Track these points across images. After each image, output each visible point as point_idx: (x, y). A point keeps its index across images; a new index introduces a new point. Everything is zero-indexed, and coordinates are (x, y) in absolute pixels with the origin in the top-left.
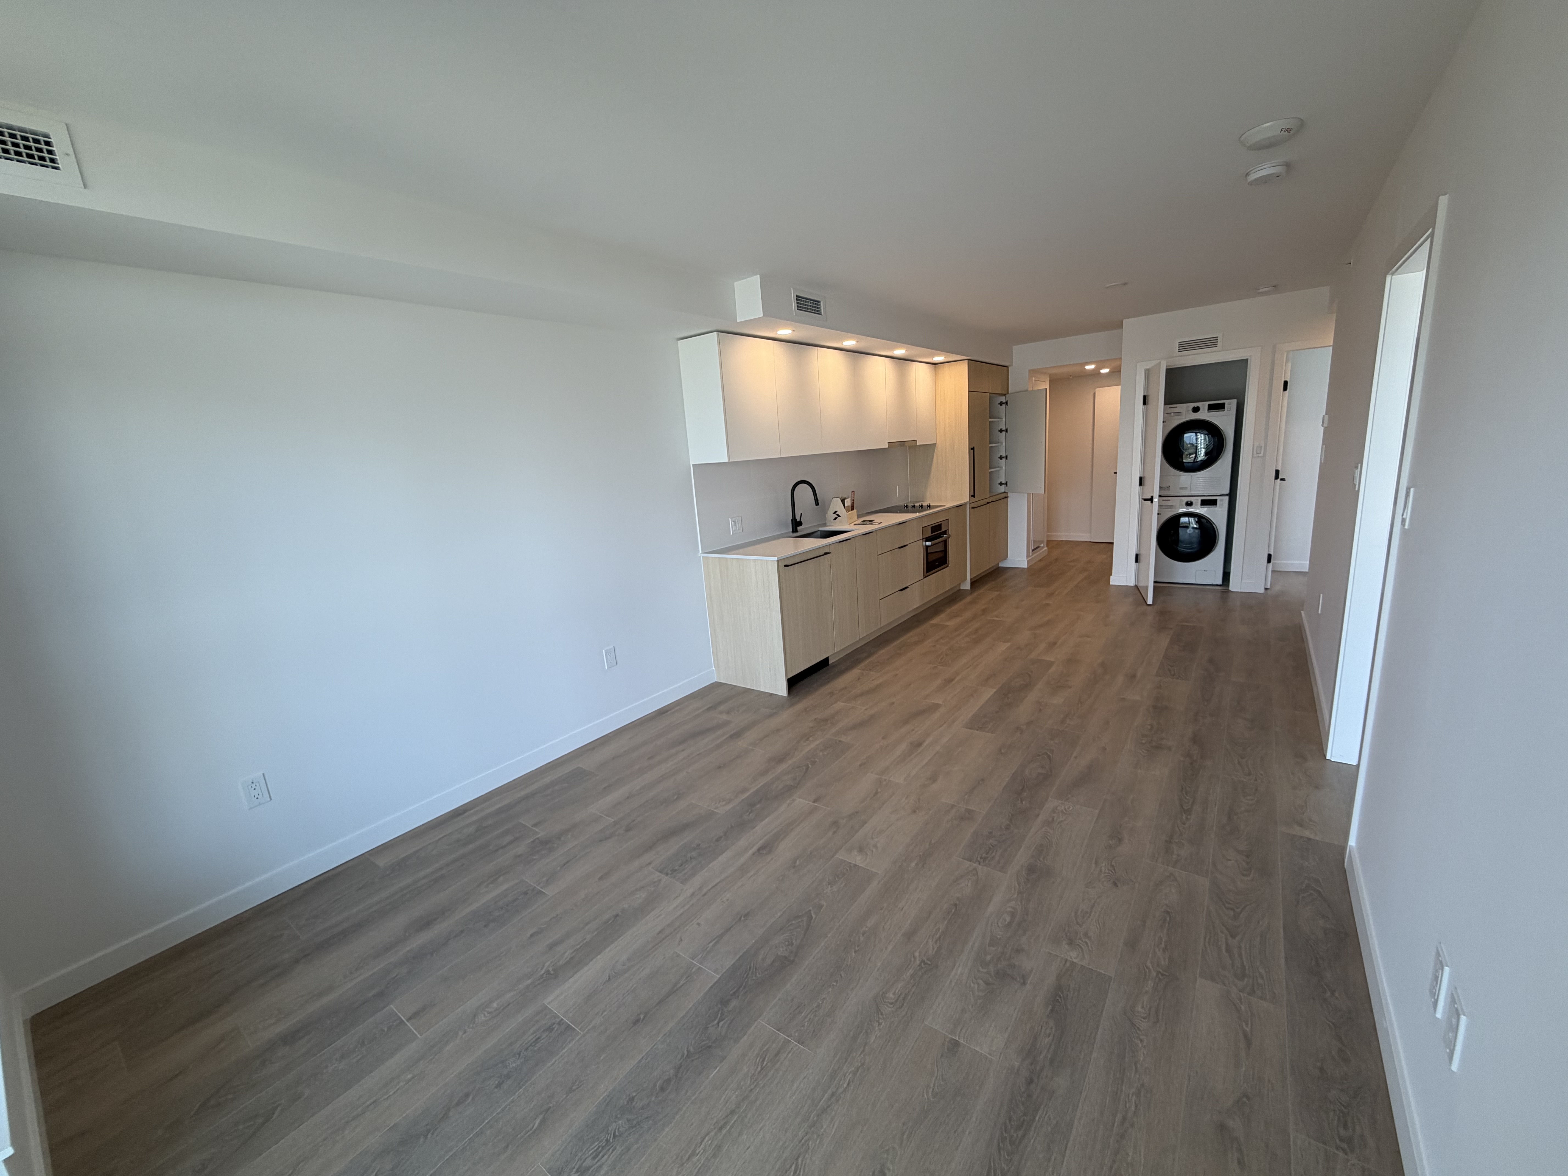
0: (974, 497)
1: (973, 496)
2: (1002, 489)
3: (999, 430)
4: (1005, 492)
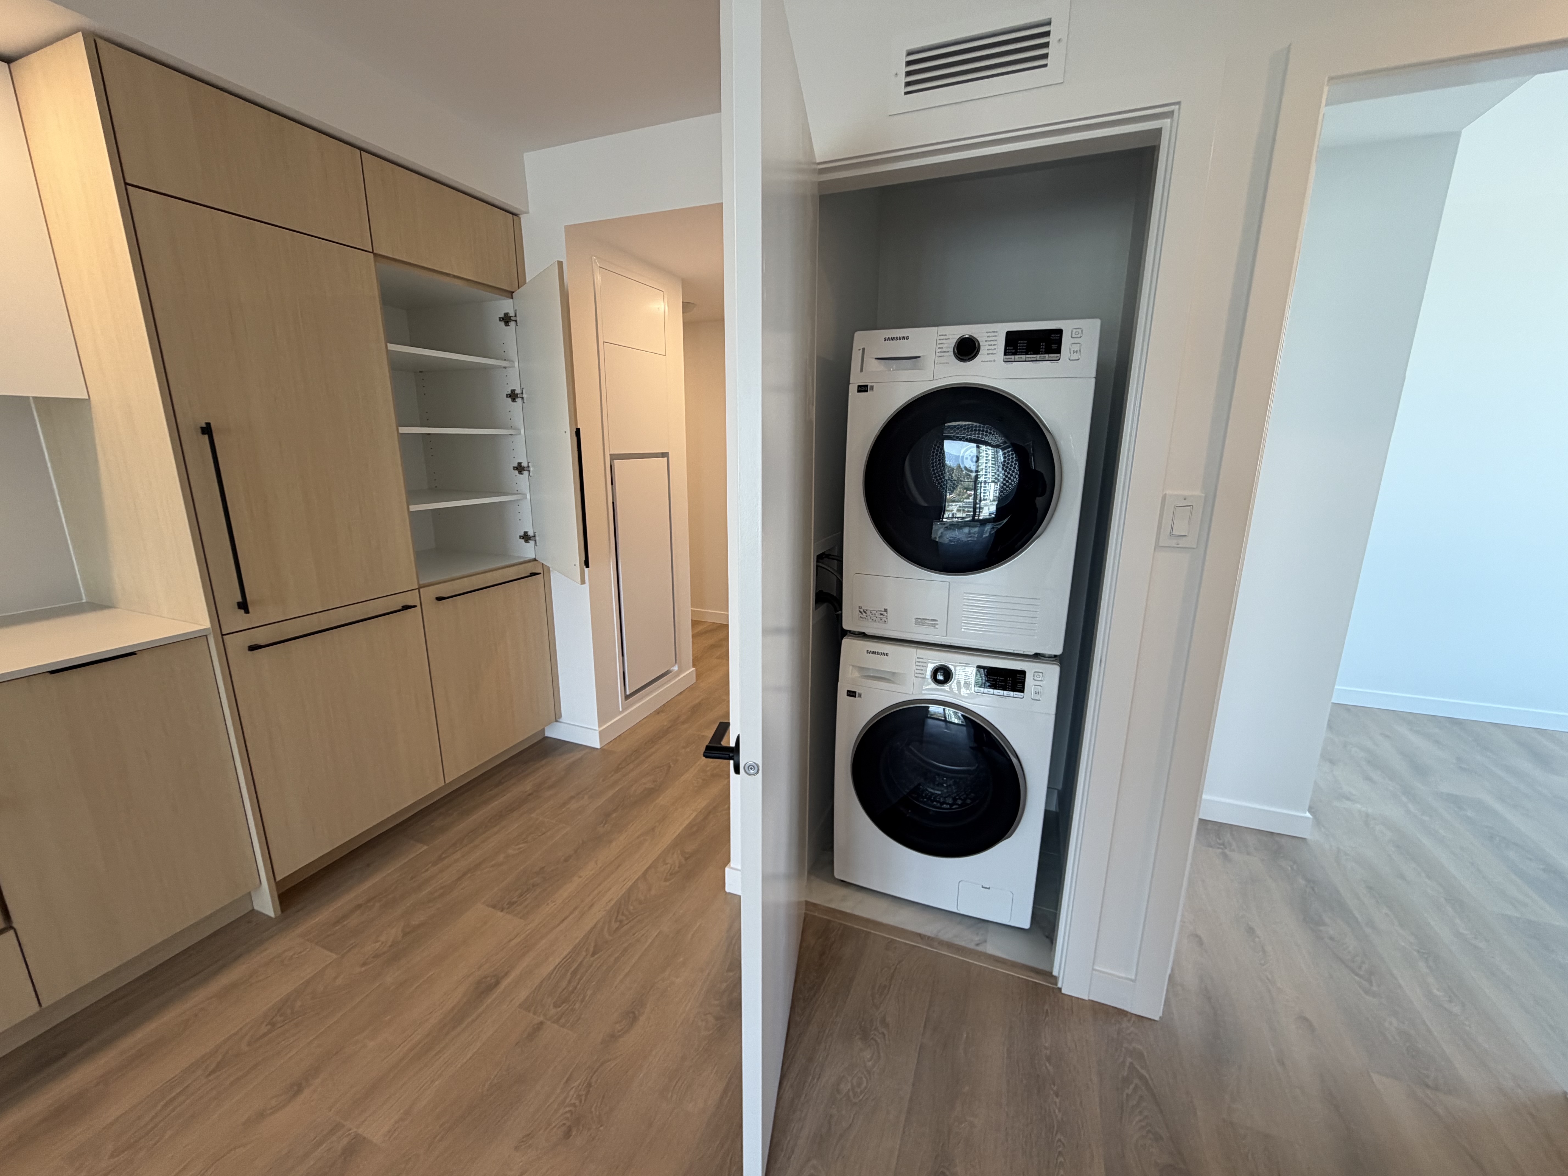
0: (247, 612)
1: (243, 606)
2: (529, 550)
3: (507, 393)
4: (535, 560)
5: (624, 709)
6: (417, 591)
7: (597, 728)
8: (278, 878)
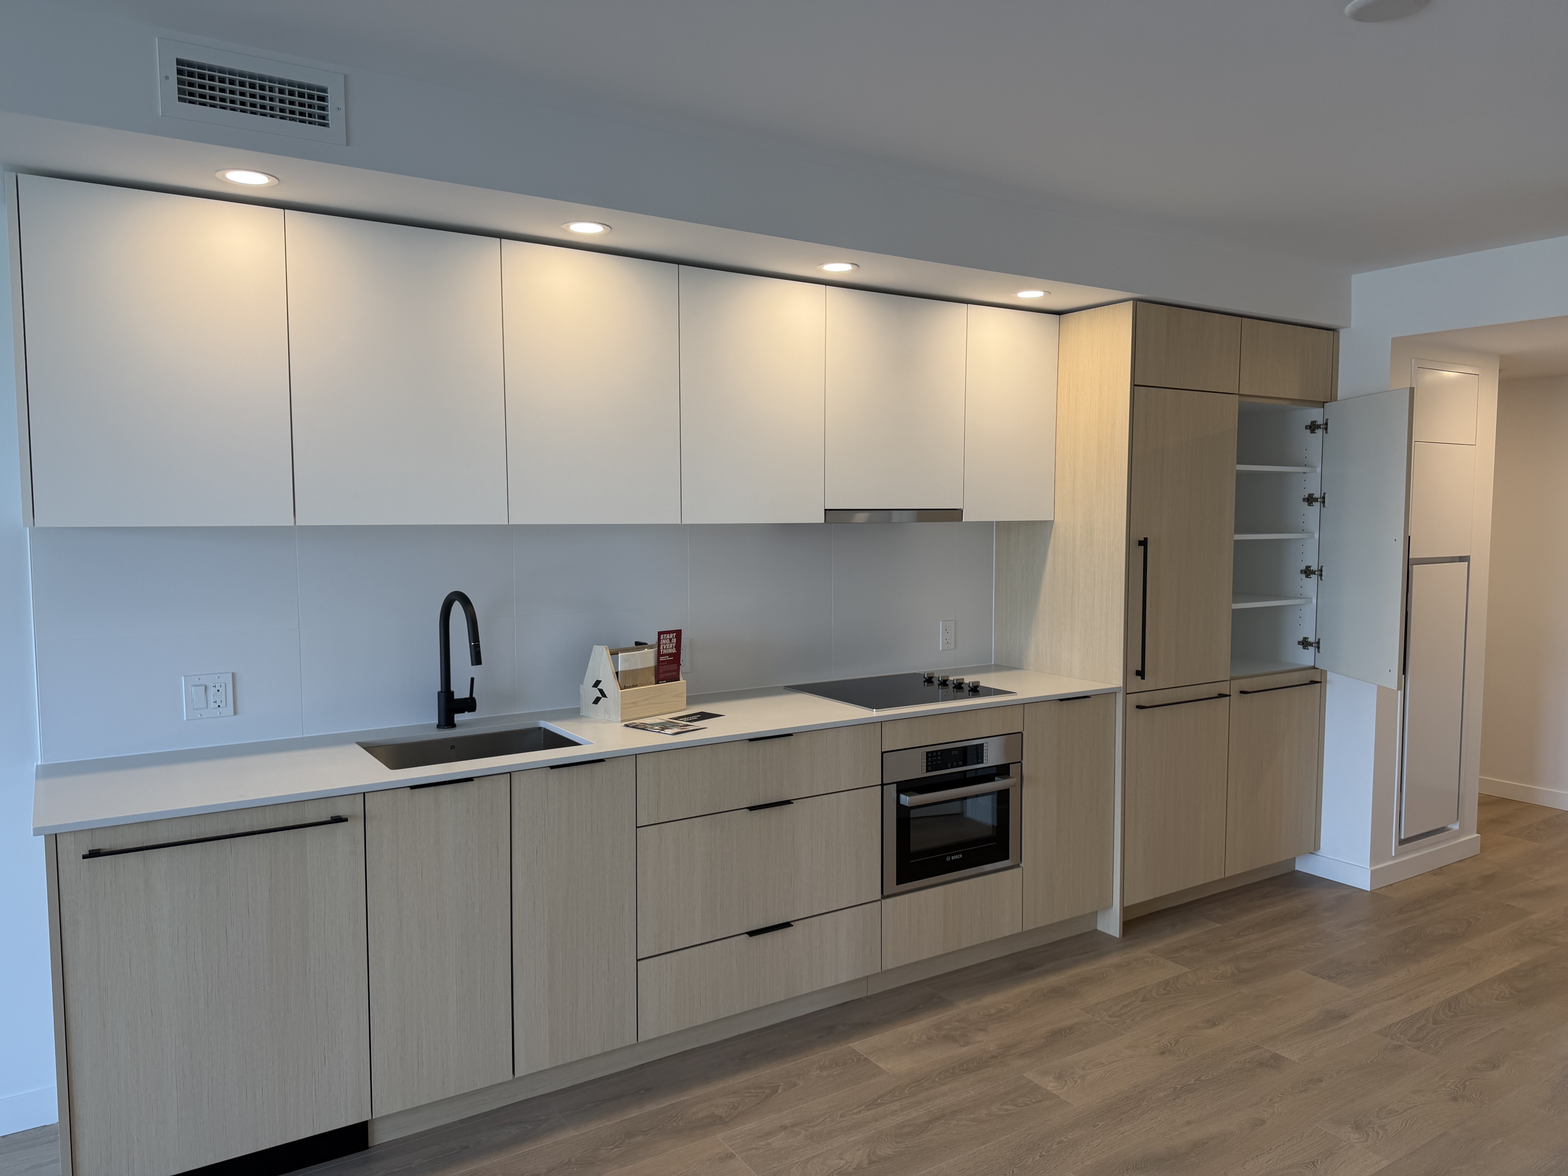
0: (1143, 678)
1: (1141, 674)
2: (1307, 657)
3: (1304, 497)
4: (1314, 668)
5: (1398, 855)
6: (1229, 682)
7: (1369, 868)
8: (1125, 906)
